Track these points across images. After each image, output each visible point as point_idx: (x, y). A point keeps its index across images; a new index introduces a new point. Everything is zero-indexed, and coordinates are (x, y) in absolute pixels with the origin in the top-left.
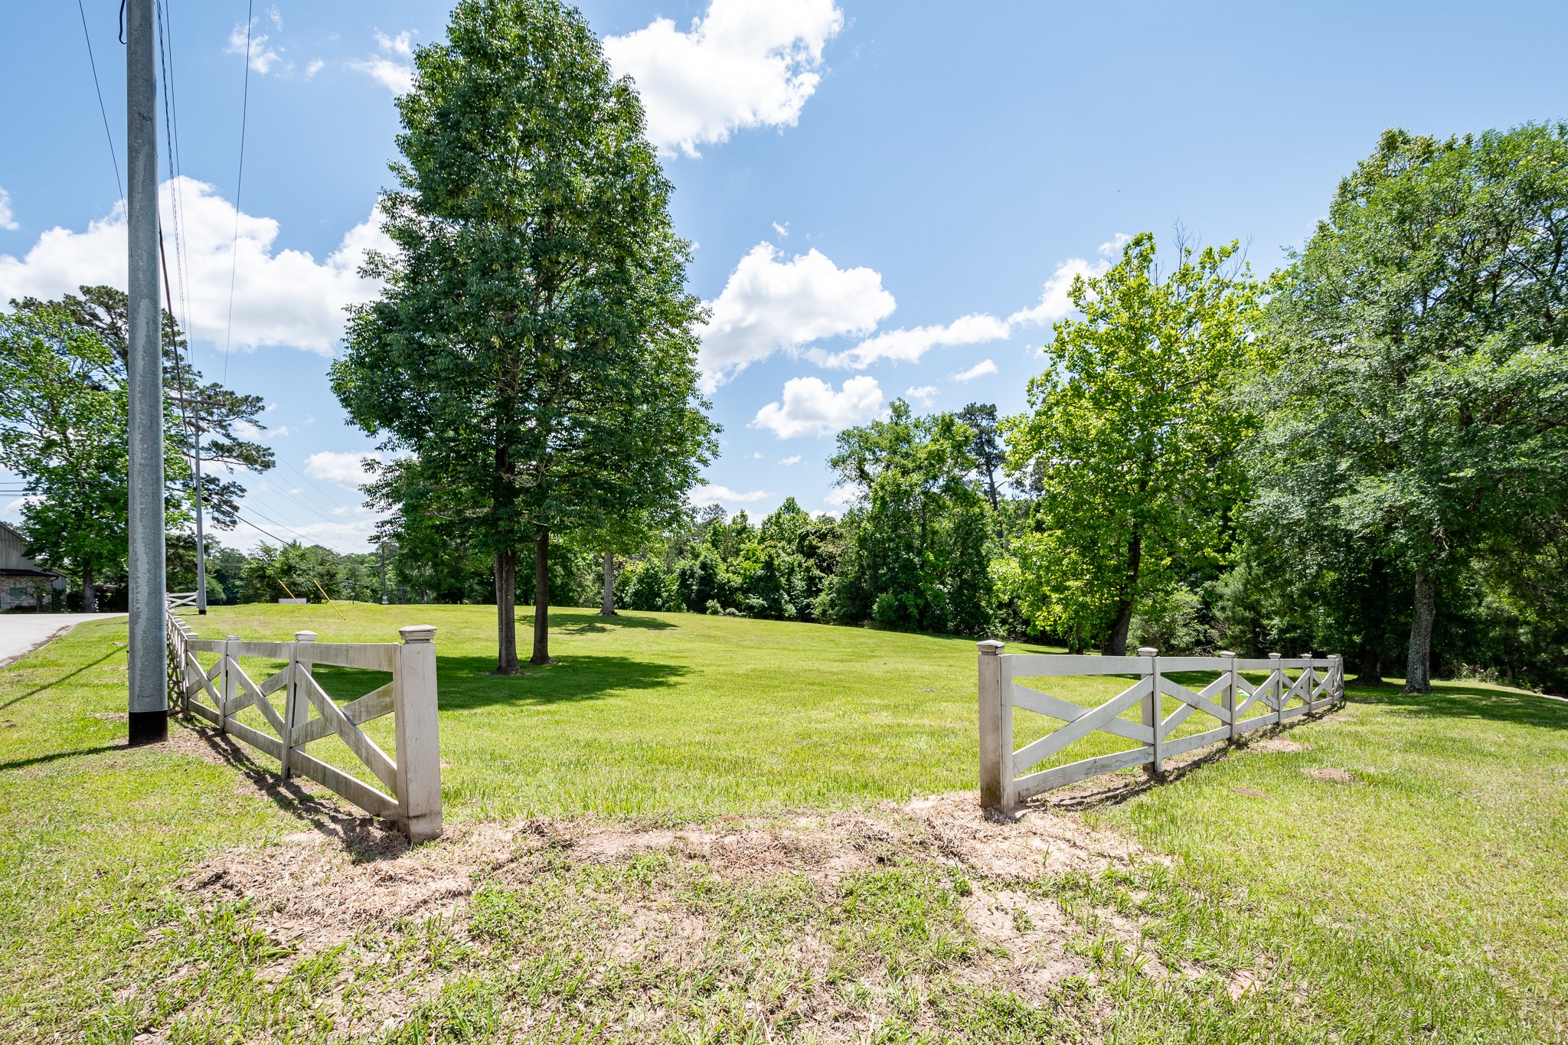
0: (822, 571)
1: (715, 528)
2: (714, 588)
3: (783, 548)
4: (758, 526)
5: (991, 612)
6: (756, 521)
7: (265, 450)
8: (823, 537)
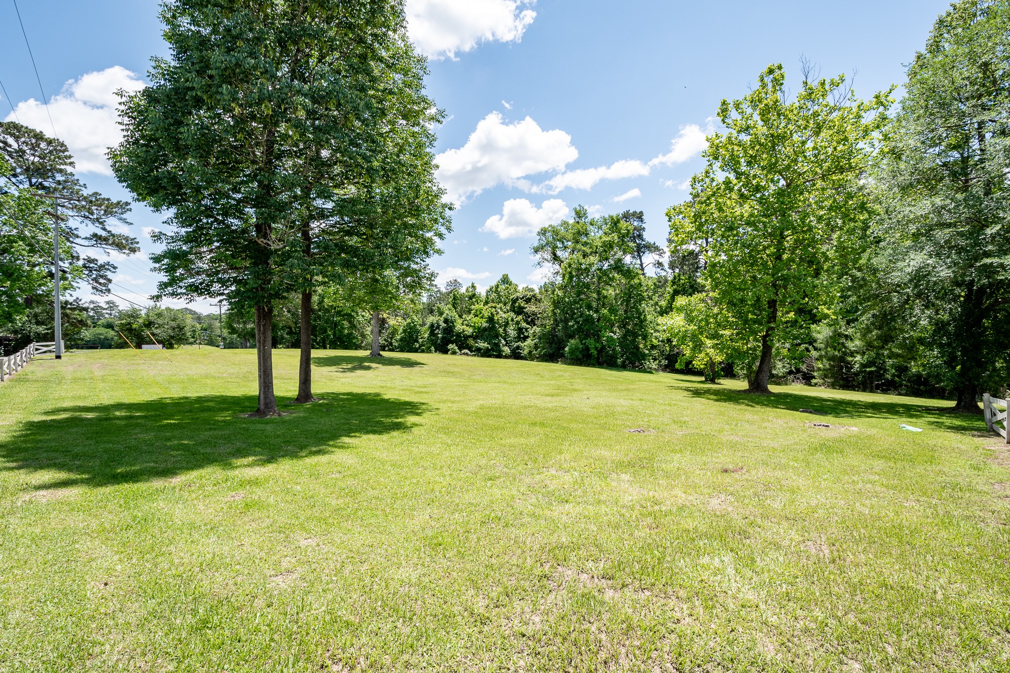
0: (528, 323)
1: (454, 295)
2: (453, 336)
3: (501, 308)
4: (484, 294)
5: (647, 352)
6: (482, 290)
7: (132, 239)
8: (528, 301)
